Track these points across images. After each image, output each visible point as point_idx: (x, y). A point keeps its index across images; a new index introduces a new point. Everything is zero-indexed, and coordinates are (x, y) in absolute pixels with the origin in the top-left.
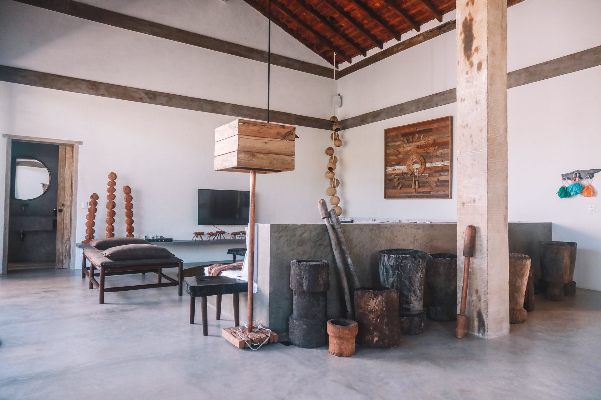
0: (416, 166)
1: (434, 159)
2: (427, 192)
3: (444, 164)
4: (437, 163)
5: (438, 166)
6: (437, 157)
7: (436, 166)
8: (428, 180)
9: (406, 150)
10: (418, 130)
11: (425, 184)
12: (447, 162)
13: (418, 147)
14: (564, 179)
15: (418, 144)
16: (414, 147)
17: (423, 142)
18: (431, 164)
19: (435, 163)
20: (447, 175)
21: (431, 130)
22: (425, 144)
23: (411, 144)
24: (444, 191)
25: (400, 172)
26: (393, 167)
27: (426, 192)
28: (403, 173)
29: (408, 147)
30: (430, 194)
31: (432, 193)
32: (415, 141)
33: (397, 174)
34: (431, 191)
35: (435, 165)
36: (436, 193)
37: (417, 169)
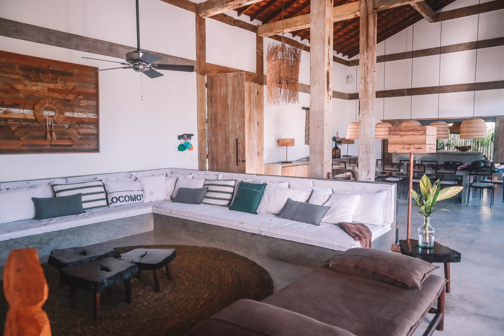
0: (49, 113)
1: (76, 109)
2: (68, 145)
3: (89, 116)
4: (80, 114)
5: (81, 117)
6: (79, 107)
7: (78, 117)
8: (68, 131)
9: (30, 89)
10: (51, 68)
11: (64, 136)
12: (92, 115)
13: (50, 90)
14: (179, 139)
15: (52, 86)
16: (45, 88)
17: (59, 86)
18: (72, 113)
19: (77, 113)
20: (92, 128)
21: (71, 75)
22: (62, 88)
23: (40, 84)
24: (89, 145)
25: (22, 117)
26: (5, 109)
27: (65, 145)
28: (26, 120)
29: (34, 85)
30: (71, 148)
31: (74, 147)
32: (46, 81)
33: (16, 120)
34: (73, 144)
35: (78, 115)
36: (79, 147)
37: (50, 117)
